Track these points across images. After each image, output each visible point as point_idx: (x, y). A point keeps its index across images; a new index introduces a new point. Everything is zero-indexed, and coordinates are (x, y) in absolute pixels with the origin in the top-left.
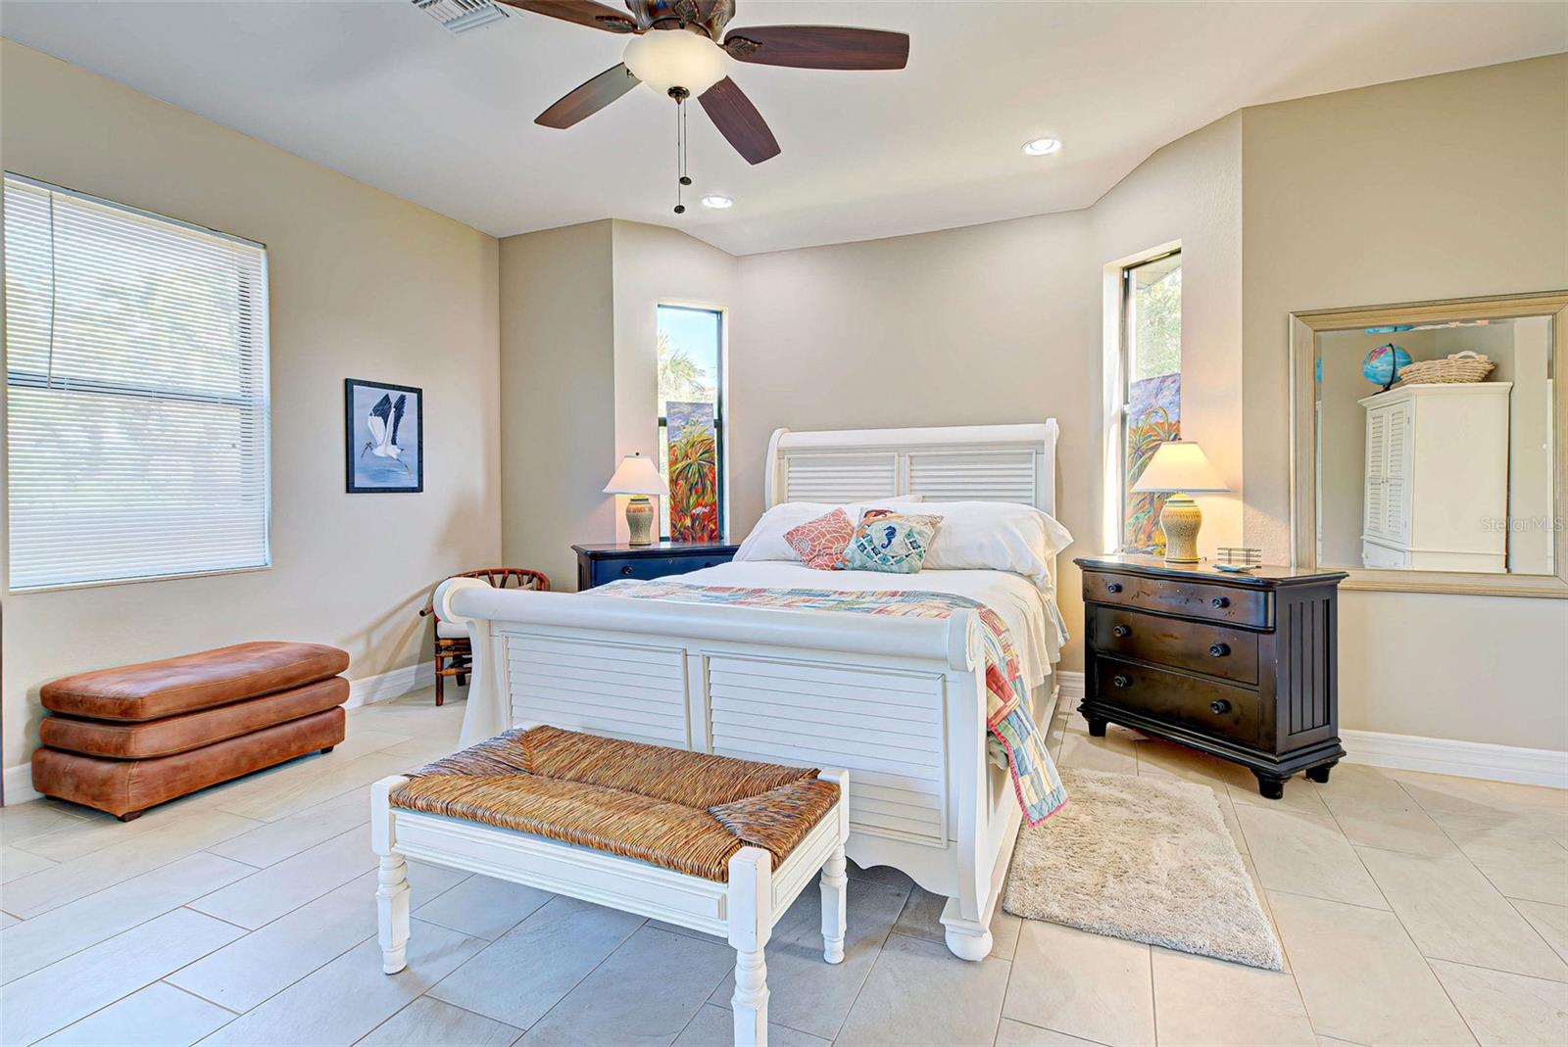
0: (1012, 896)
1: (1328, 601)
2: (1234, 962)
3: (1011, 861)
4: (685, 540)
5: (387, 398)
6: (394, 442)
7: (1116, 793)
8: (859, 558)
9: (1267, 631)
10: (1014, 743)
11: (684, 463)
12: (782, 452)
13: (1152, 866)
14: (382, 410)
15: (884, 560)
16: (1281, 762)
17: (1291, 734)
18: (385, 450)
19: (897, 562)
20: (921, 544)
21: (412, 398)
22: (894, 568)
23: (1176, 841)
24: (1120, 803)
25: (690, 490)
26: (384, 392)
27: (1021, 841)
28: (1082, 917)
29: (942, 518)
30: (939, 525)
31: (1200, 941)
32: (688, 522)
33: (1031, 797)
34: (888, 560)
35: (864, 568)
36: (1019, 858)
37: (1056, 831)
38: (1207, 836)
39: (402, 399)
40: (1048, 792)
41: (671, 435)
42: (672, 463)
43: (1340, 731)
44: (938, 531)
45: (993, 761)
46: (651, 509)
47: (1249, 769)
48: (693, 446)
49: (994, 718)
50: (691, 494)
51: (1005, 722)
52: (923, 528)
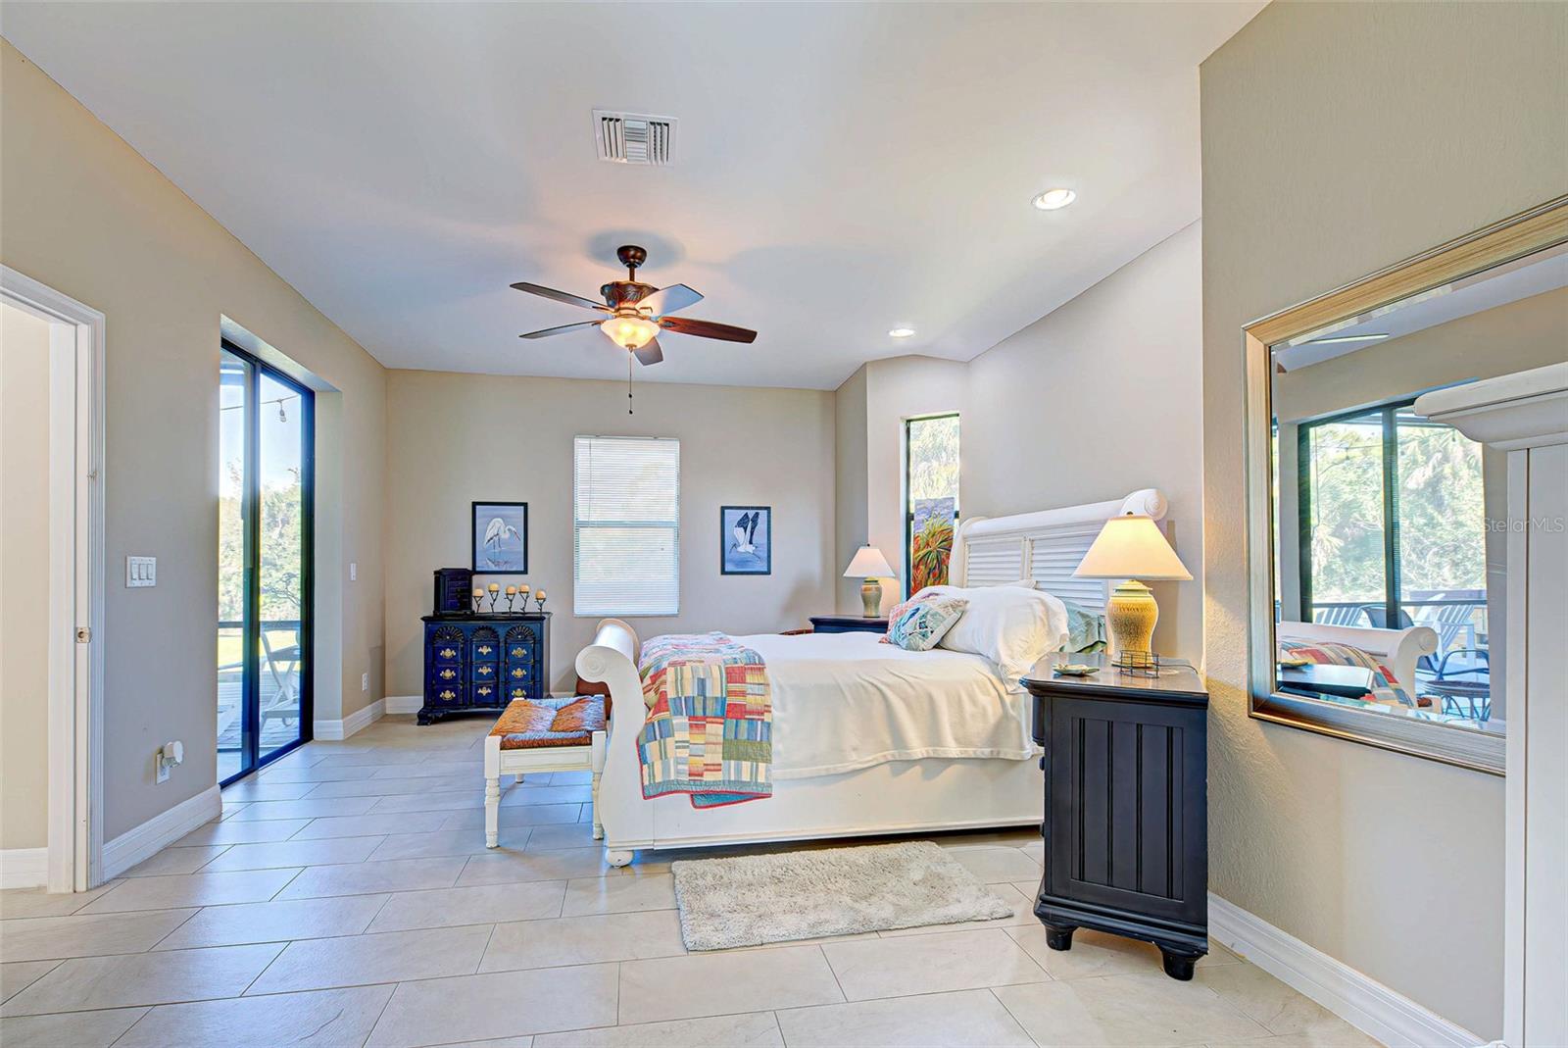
5: (746, 515)
6: (751, 543)
11: (925, 551)
12: (965, 539)
14: (742, 523)
18: (745, 548)
21: (763, 514)
25: (929, 573)
26: (745, 511)
29: (967, 602)
30: (964, 609)
39: (757, 514)
41: (915, 528)
42: (915, 551)
48: (934, 535)
50: (929, 577)
52: (941, 611)
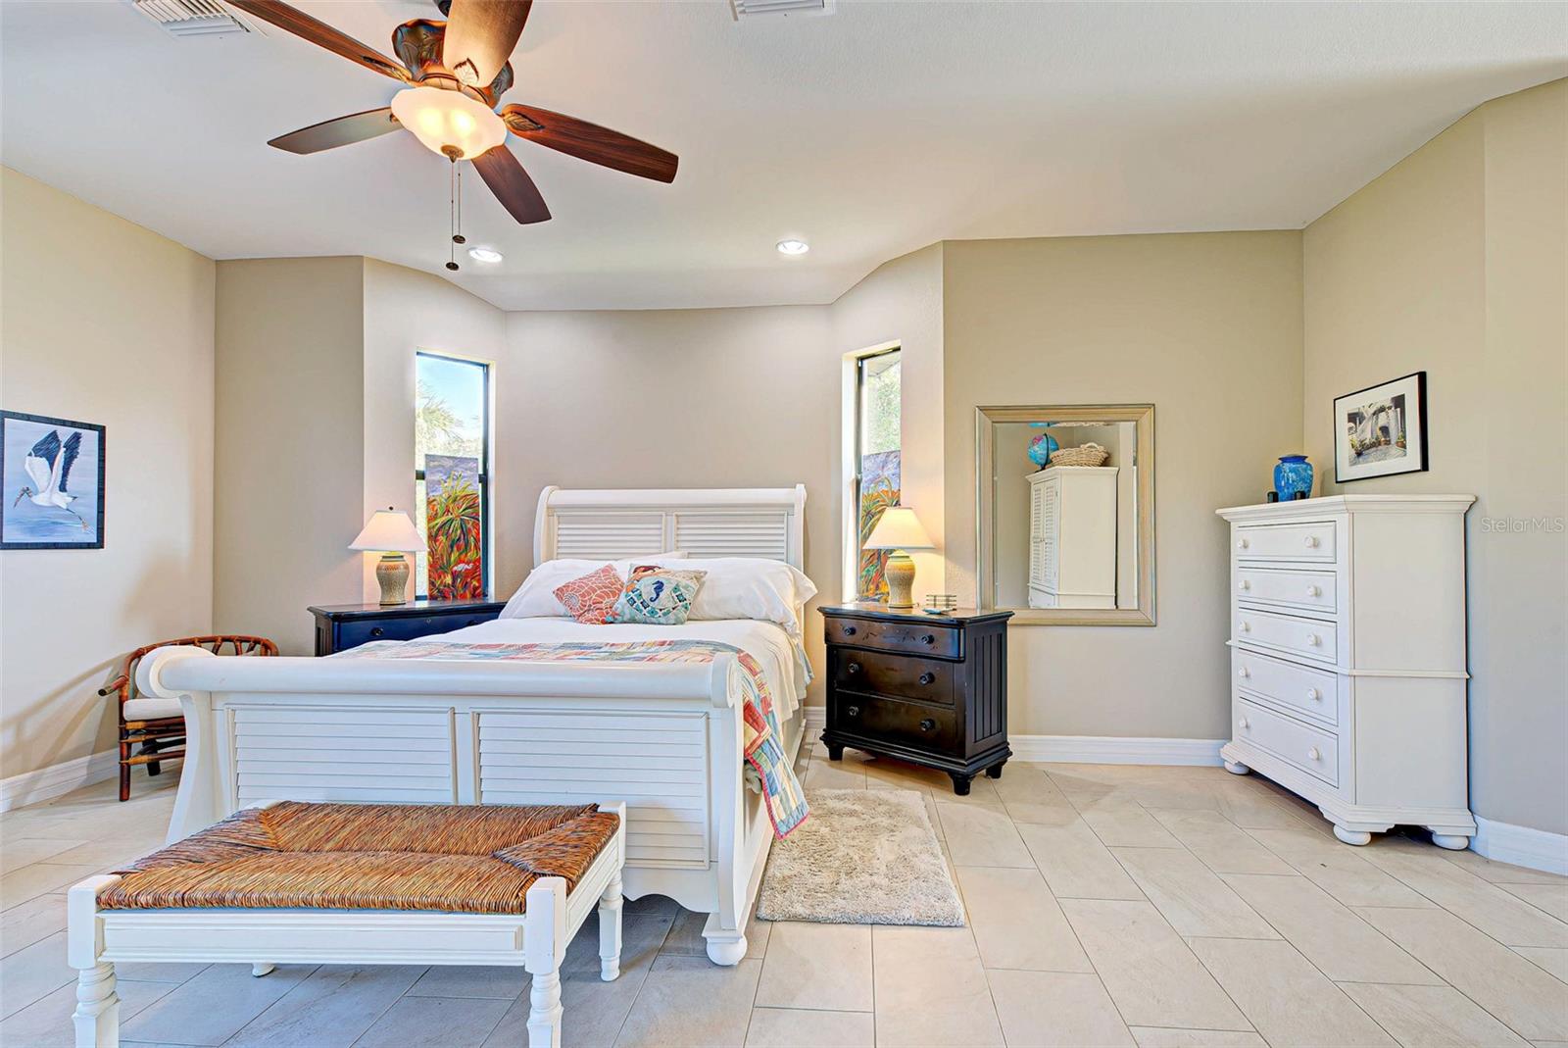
0: (764, 903)
1: (1001, 635)
2: (933, 926)
3: (764, 875)
4: (445, 598)
5: (54, 436)
6: (62, 489)
7: (848, 805)
8: (628, 612)
9: (960, 661)
10: (767, 768)
11: (445, 518)
12: (551, 508)
13: (875, 861)
14: (46, 449)
15: (653, 612)
16: (969, 765)
17: (976, 742)
18: (49, 497)
19: (665, 614)
20: (687, 597)
22: (662, 620)
23: (893, 838)
24: (852, 813)
25: (452, 546)
26: (51, 428)
27: (772, 857)
28: (821, 912)
29: (706, 573)
30: (704, 579)
31: (908, 914)
32: (449, 580)
33: (780, 814)
34: (657, 613)
35: (633, 621)
36: (770, 873)
37: (801, 844)
38: (916, 831)
39: (77, 438)
40: (794, 807)
41: (429, 489)
42: (430, 519)
43: (1009, 737)
44: (702, 585)
45: (749, 786)
46: (407, 567)
47: (946, 773)
48: (455, 501)
49: (749, 748)
50: (452, 551)
51: (760, 751)
52: (689, 583)
